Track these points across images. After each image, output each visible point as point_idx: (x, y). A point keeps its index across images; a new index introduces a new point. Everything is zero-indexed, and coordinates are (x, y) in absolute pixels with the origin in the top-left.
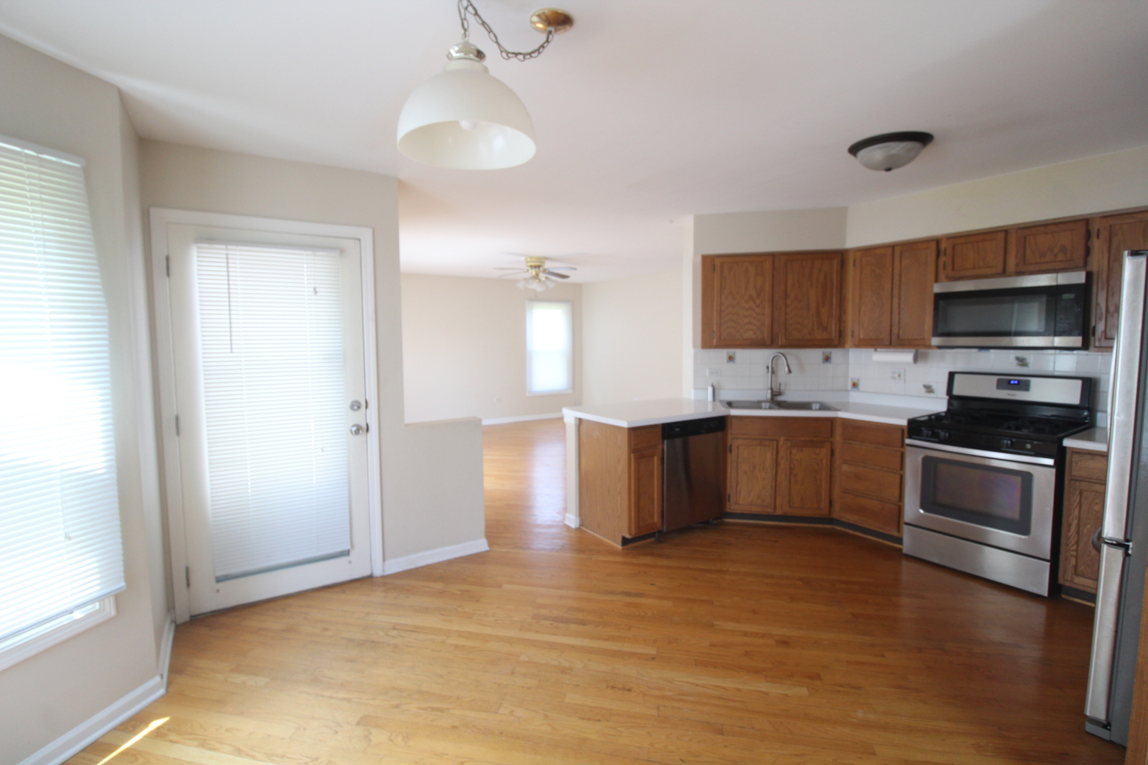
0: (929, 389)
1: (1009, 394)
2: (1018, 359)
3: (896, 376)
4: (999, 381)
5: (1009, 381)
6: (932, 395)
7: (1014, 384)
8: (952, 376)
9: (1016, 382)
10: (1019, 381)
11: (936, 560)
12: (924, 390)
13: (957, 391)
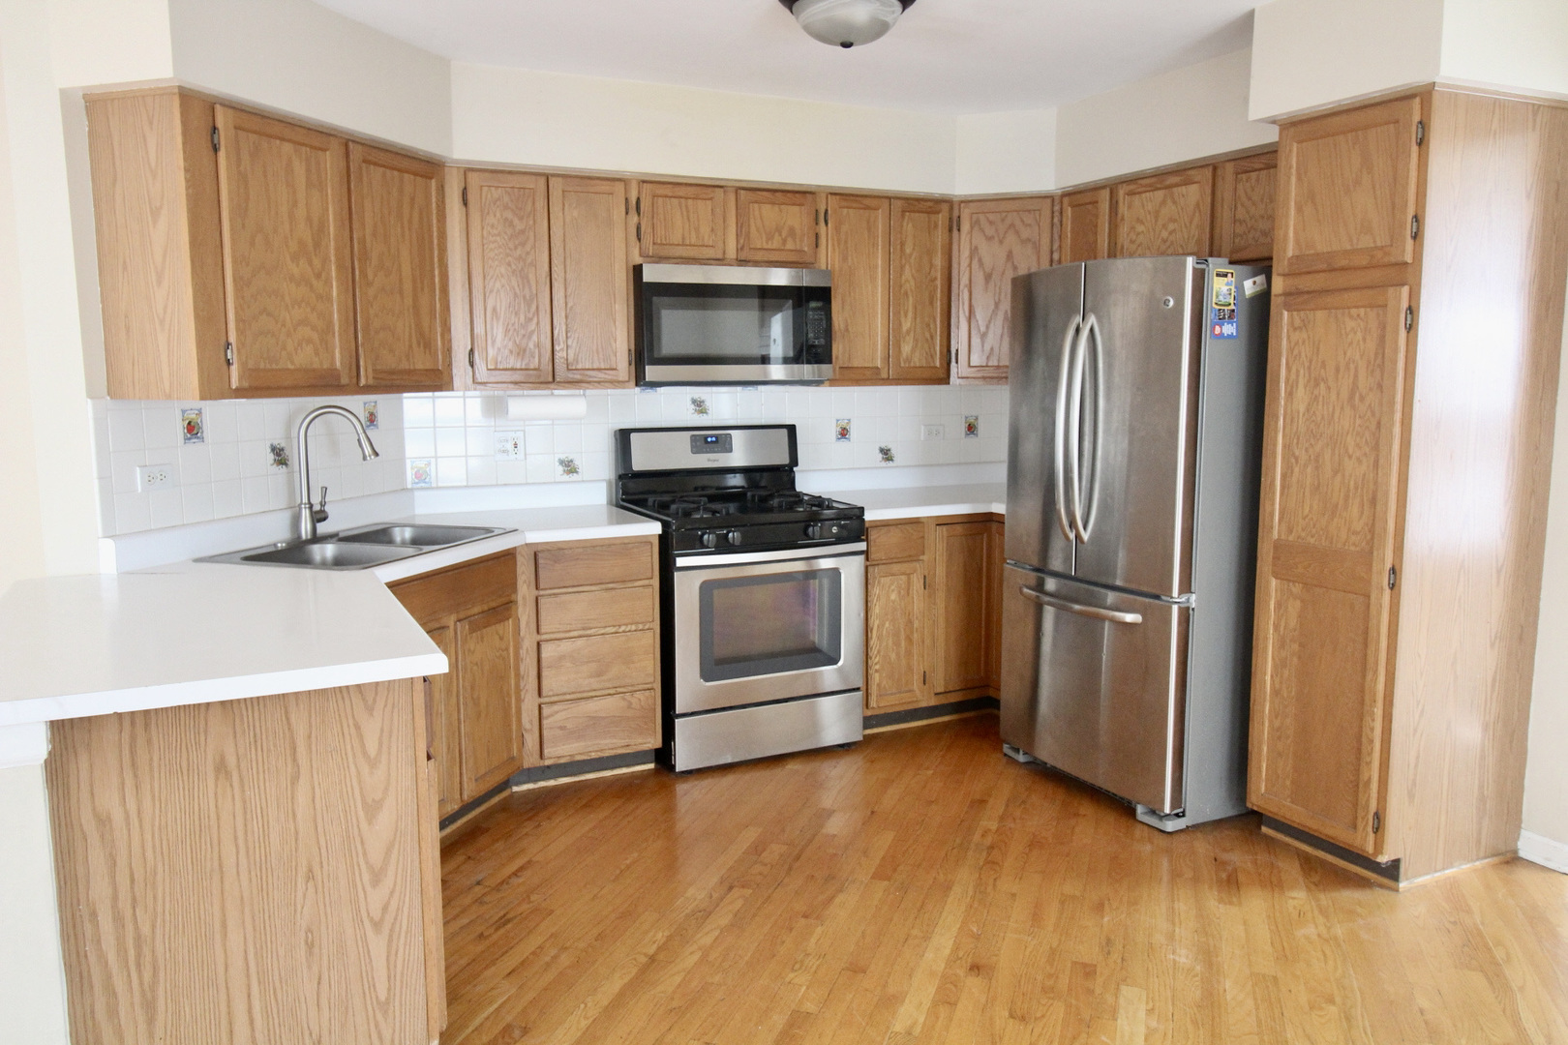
0: (569, 467)
1: (709, 460)
2: (694, 401)
3: (510, 446)
4: (694, 439)
5: (706, 437)
6: (574, 477)
7: (712, 441)
8: (624, 437)
9: (714, 439)
10: (717, 437)
11: (729, 759)
12: (561, 469)
13: (638, 464)
